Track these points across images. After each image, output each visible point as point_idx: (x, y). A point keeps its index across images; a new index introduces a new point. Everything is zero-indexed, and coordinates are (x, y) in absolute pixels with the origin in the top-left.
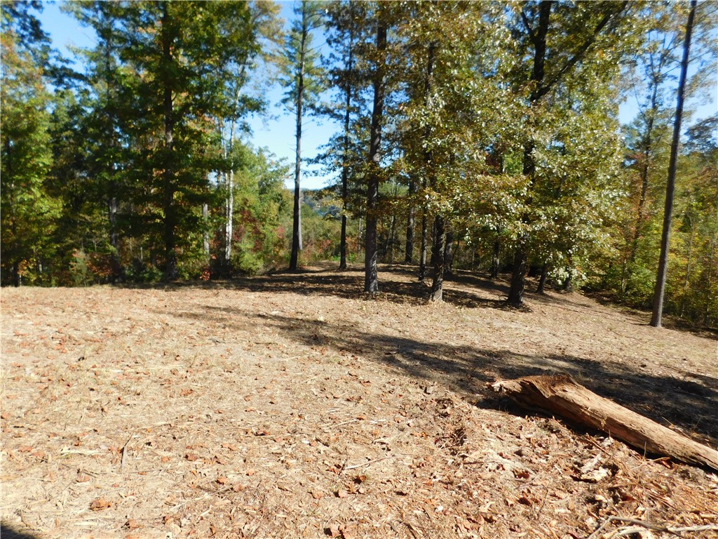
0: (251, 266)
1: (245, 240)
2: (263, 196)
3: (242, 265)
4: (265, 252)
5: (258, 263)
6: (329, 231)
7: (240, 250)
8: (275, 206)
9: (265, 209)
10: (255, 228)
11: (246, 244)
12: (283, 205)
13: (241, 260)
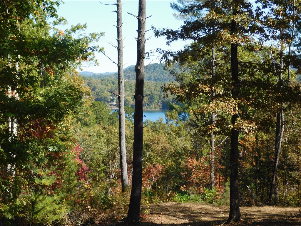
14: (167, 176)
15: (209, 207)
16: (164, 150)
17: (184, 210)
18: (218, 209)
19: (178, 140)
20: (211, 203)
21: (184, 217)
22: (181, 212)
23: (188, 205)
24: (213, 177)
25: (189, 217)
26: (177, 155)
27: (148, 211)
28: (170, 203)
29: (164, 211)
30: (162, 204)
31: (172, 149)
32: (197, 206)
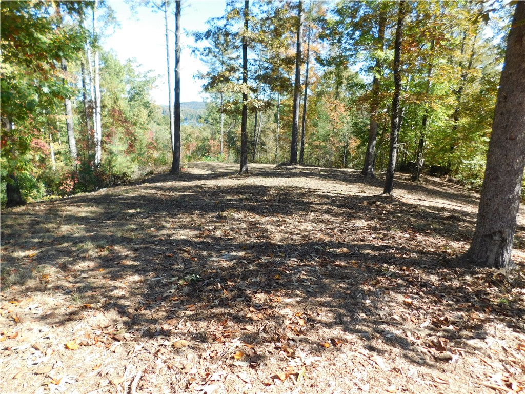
0: (125, 170)
1: (116, 140)
2: (132, 103)
3: (115, 169)
4: (139, 155)
5: (133, 166)
6: (190, 135)
7: (111, 153)
8: (145, 112)
9: (136, 114)
10: (127, 129)
11: (118, 145)
12: (151, 112)
13: (113, 164)
14: (199, 149)
15: (222, 164)
16: (198, 137)
17: (208, 166)
18: (227, 165)
19: (205, 133)
20: (222, 162)
21: (208, 170)
22: (206, 166)
23: (210, 163)
24: (223, 149)
25: (211, 169)
26: (205, 139)
27: (186, 166)
28: (200, 162)
29: (196, 166)
30: (195, 162)
31: (201, 137)
32: (215, 163)
